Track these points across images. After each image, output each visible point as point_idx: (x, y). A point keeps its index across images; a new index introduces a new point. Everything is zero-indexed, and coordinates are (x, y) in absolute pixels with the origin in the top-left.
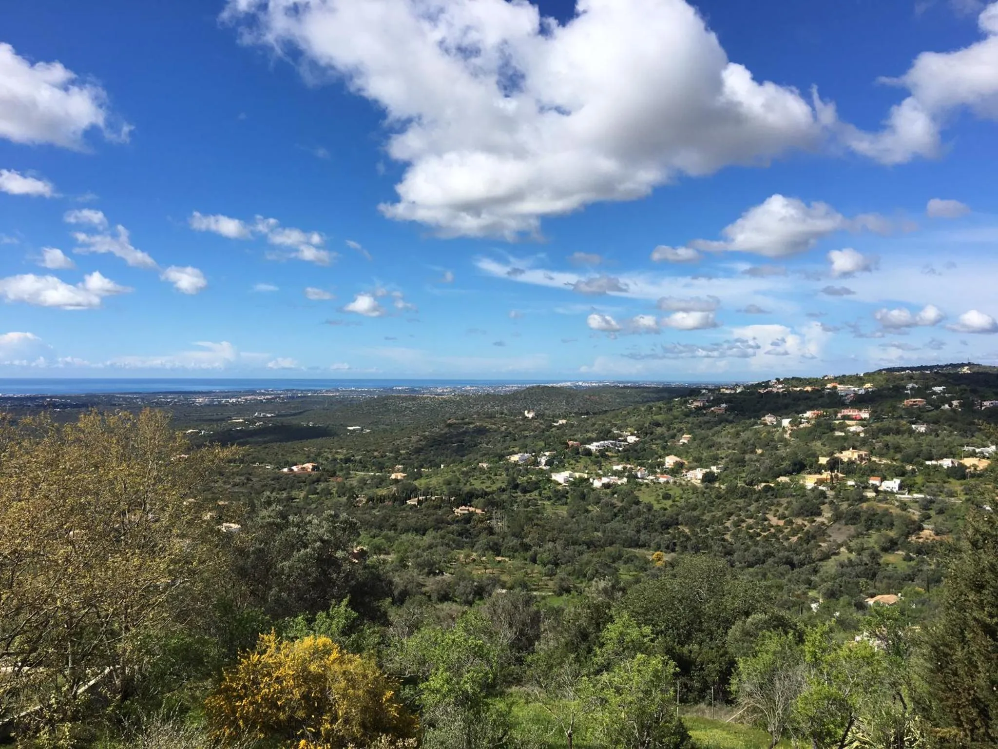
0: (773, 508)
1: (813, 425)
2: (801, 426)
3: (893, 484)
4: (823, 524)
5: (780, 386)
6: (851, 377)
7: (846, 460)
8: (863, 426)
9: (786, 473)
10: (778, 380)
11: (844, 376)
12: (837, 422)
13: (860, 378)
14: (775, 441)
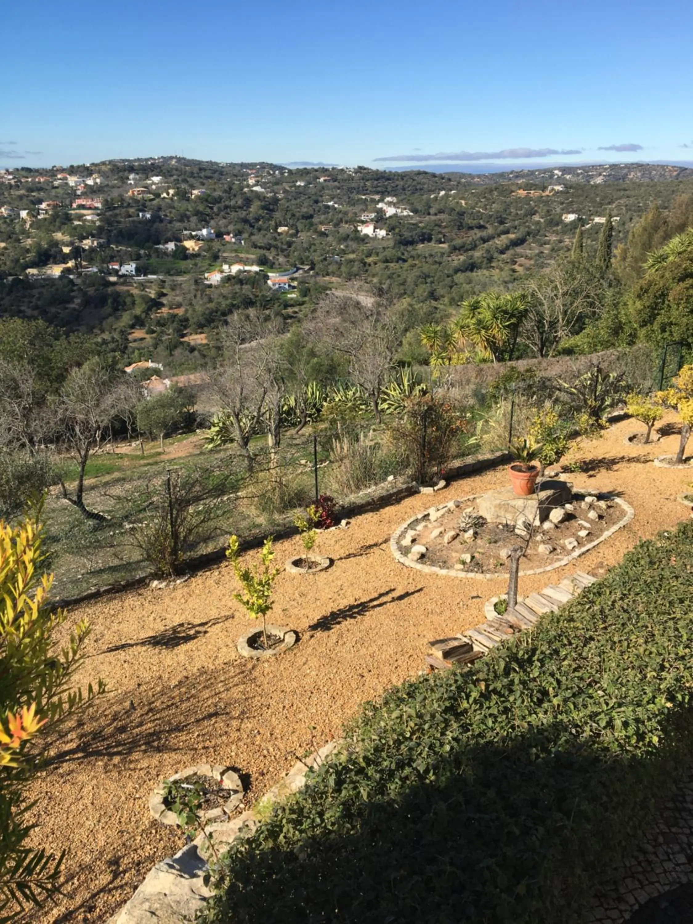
0: (26, 300)
1: (51, 215)
2: (39, 217)
3: (129, 268)
4: (74, 309)
5: (11, 177)
6: (79, 167)
7: (87, 247)
8: (98, 215)
9: (33, 265)
10: (7, 170)
11: (72, 167)
12: (72, 212)
13: (87, 169)
14: (16, 234)
